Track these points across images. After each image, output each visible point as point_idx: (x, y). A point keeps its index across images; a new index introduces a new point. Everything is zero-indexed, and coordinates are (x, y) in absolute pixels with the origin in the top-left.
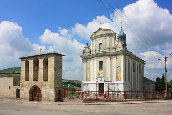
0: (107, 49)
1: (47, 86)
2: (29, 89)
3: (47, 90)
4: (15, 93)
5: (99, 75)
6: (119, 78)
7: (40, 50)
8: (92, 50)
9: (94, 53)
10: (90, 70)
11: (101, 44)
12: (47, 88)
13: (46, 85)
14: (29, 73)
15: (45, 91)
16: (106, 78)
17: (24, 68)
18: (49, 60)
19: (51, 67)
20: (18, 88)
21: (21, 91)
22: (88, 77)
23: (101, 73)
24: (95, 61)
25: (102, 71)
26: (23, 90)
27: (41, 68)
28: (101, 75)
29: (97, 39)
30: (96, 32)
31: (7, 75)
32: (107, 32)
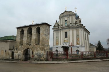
0: (70, 24)
1: (39, 49)
2: (23, 51)
3: (39, 51)
4: (10, 55)
5: (65, 41)
6: (78, 43)
7: (33, 22)
8: (60, 25)
9: (62, 26)
10: (58, 38)
11: (66, 21)
12: (38, 50)
13: (38, 47)
14: (24, 39)
15: (37, 52)
16: (69, 43)
17: (20, 35)
18: (41, 28)
19: (42, 34)
20: (13, 51)
21: (15, 54)
22: (57, 43)
23: (66, 40)
24: (62, 32)
25: (67, 39)
26: (17, 53)
27: (34, 35)
28: (66, 41)
29: (63, 18)
30: (63, 14)
31: (4, 41)
32: (70, 13)
